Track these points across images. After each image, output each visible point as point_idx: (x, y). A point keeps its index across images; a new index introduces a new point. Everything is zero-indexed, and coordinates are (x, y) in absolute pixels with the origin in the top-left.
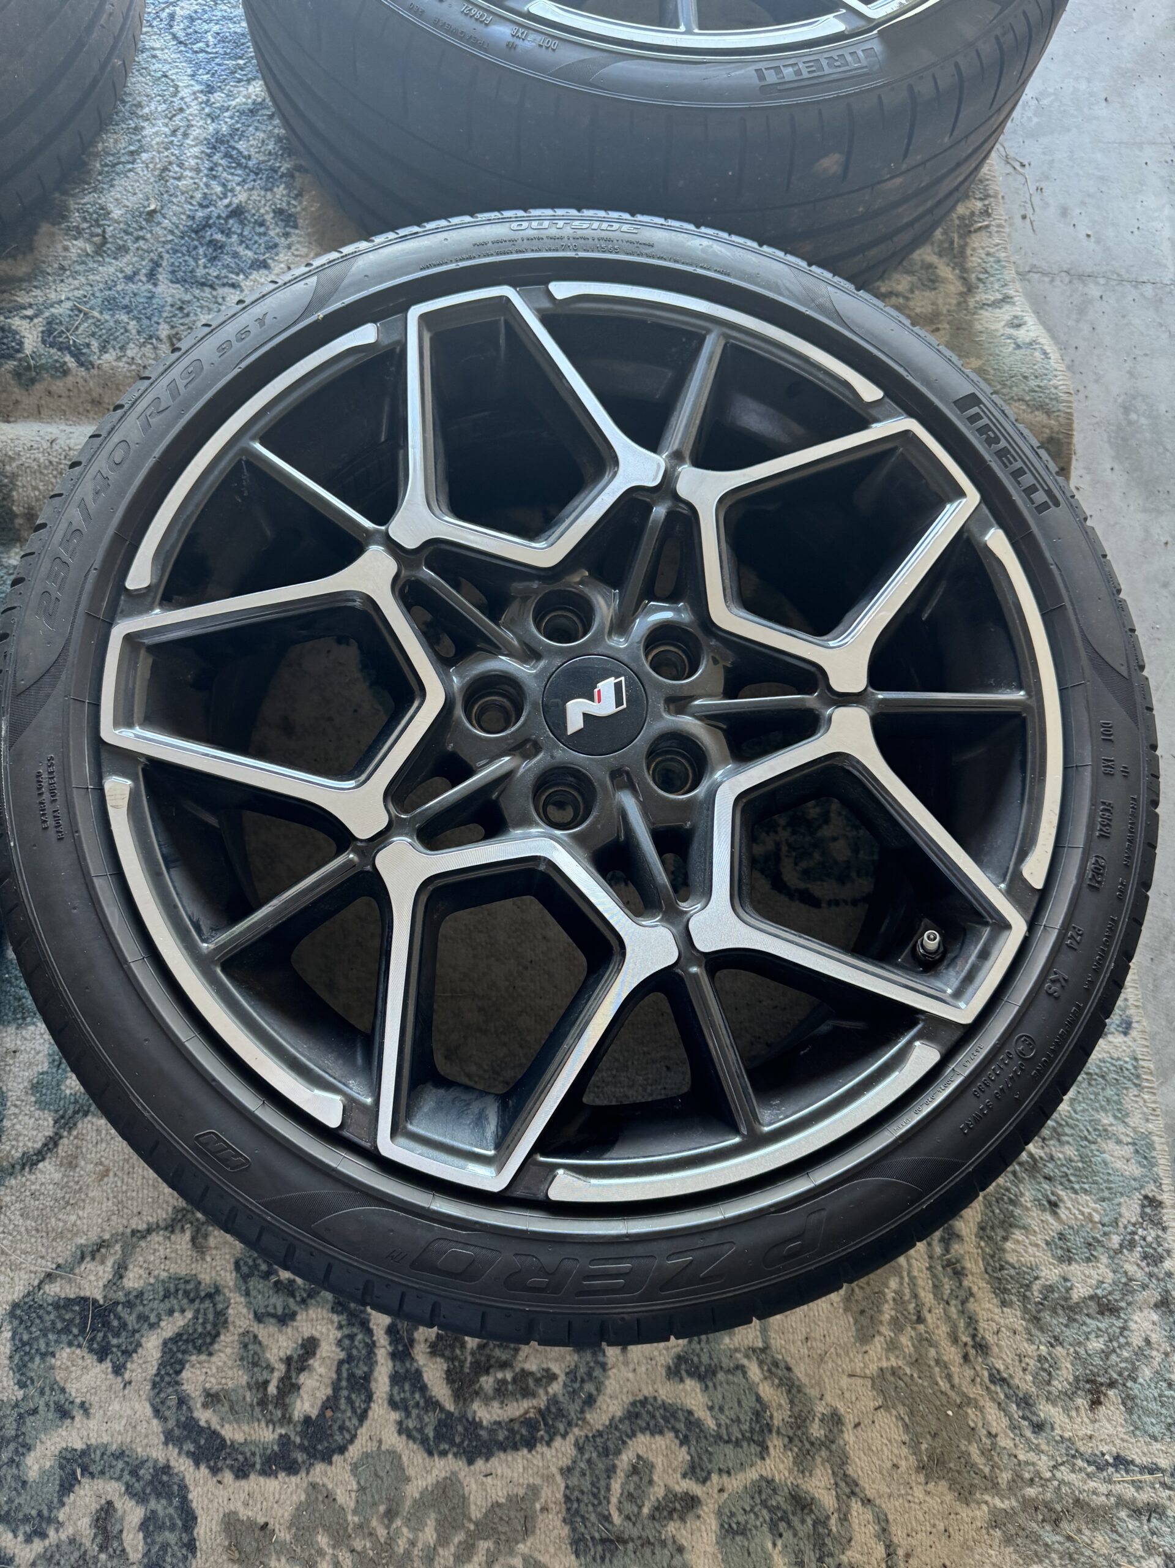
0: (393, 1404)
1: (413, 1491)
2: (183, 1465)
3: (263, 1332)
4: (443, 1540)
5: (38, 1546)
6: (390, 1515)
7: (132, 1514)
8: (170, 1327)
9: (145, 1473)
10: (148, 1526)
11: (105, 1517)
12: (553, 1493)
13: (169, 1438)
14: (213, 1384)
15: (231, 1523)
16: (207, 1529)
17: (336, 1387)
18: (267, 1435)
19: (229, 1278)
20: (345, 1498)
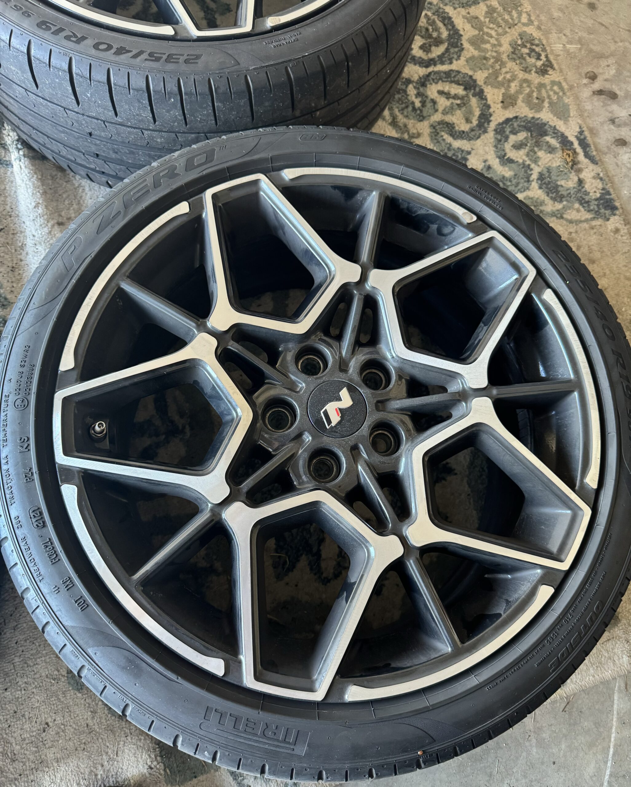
0: (451, 63)
1: (476, 53)
2: (493, 125)
3: (441, 109)
4: (488, 42)
5: (533, 166)
6: (485, 58)
7: (513, 139)
8: (449, 139)
9: (499, 137)
10: (514, 132)
11: (518, 146)
12: (463, 11)
13: (485, 132)
14: (463, 121)
15: (505, 107)
16: (509, 114)
17: (451, 82)
18: (474, 101)
19: (426, 123)
20: (485, 74)
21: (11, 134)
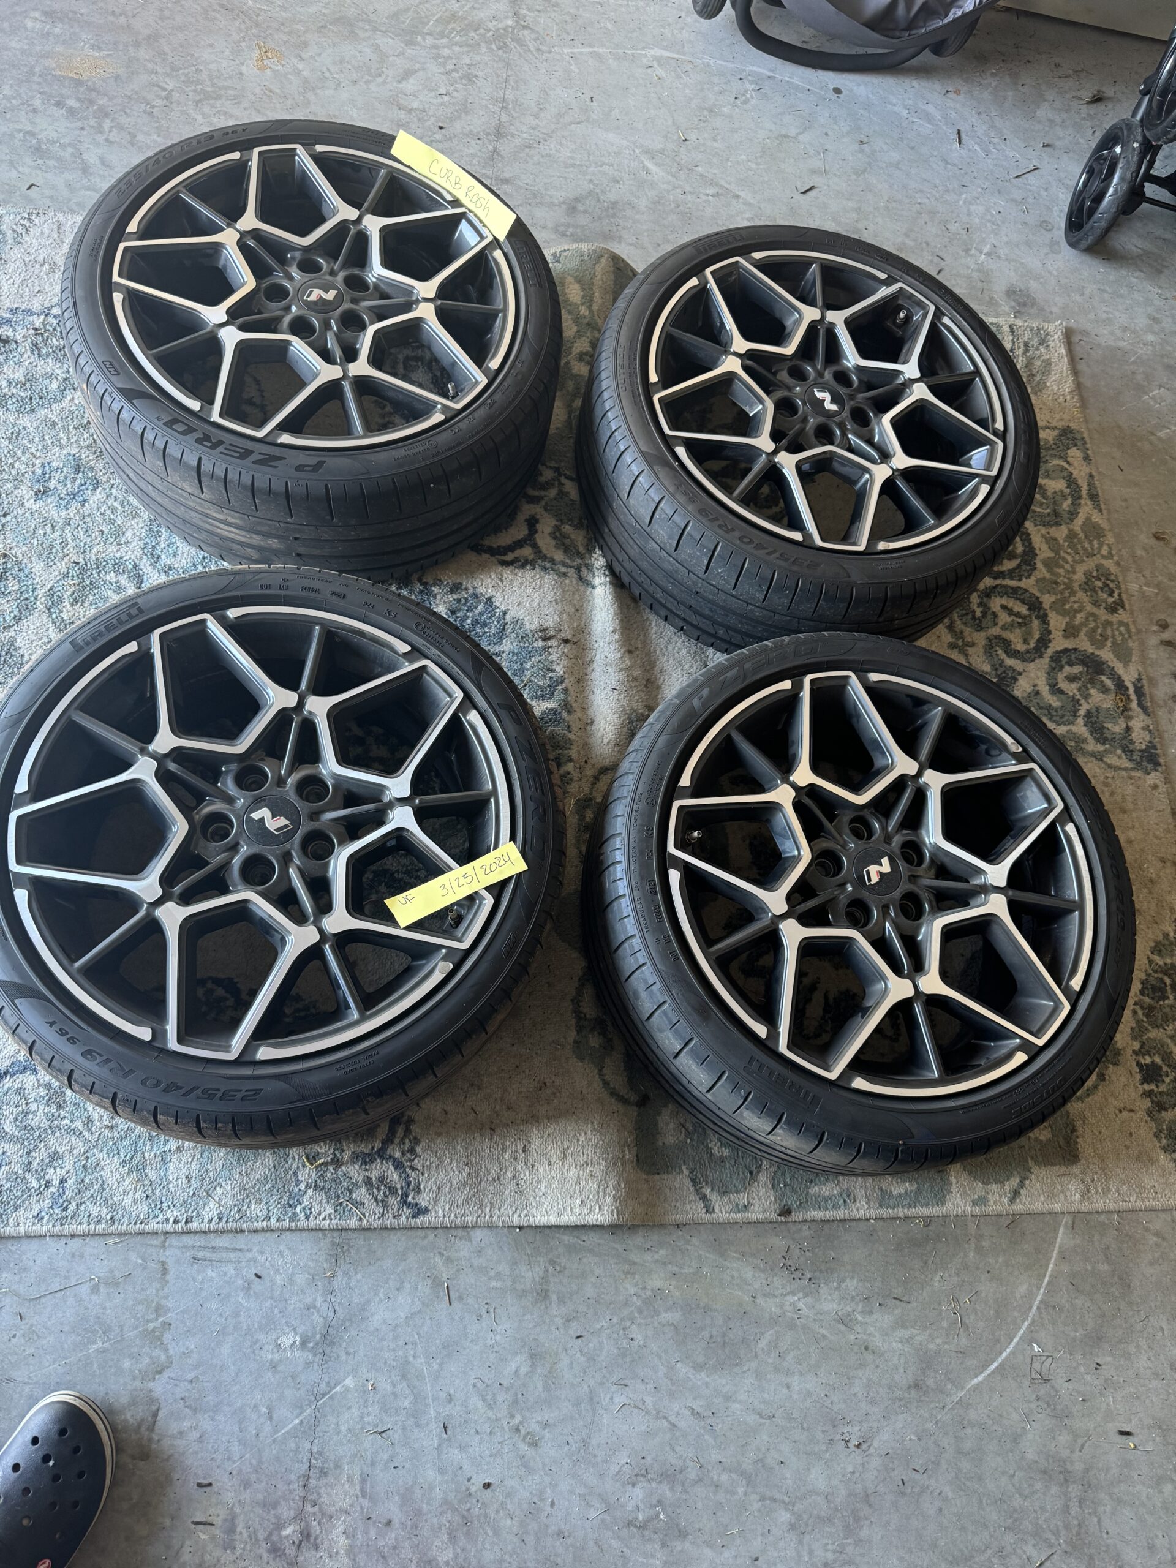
0: (1020, 580)
1: (1048, 575)
2: (1050, 652)
3: (1001, 624)
4: (1062, 567)
5: (1082, 702)
6: (1056, 583)
7: (1067, 669)
8: (1003, 656)
9: (1054, 665)
10: (1070, 664)
11: (1071, 679)
12: (1043, 530)
13: (1041, 656)
14: (1021, 641)
15: (1066, 637)
16: (1069, 644)
17: (1017, 599)
18: (1036, 623)
19: (983, 634)
20: (1053, 599)
21: (601, 559)
